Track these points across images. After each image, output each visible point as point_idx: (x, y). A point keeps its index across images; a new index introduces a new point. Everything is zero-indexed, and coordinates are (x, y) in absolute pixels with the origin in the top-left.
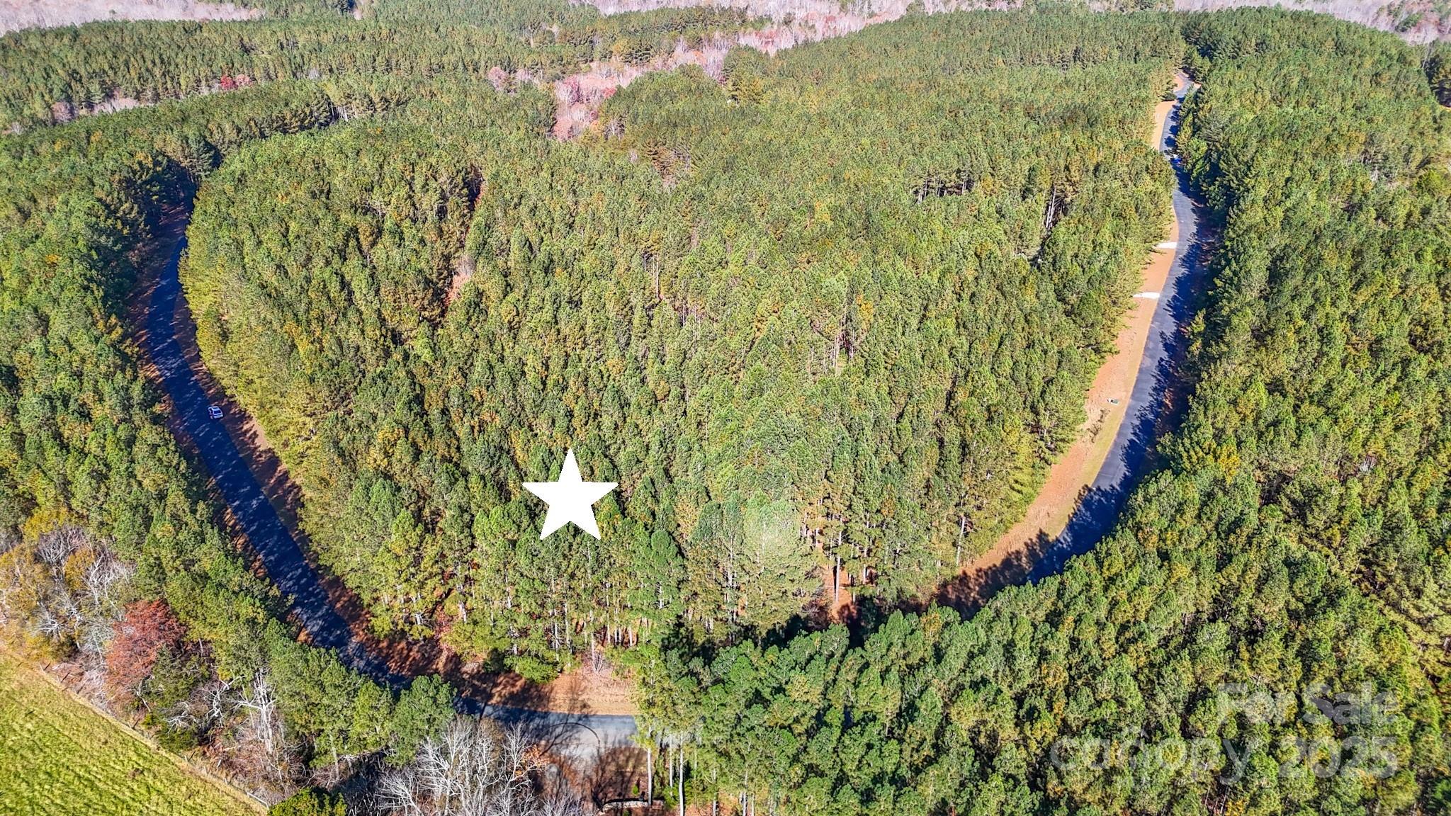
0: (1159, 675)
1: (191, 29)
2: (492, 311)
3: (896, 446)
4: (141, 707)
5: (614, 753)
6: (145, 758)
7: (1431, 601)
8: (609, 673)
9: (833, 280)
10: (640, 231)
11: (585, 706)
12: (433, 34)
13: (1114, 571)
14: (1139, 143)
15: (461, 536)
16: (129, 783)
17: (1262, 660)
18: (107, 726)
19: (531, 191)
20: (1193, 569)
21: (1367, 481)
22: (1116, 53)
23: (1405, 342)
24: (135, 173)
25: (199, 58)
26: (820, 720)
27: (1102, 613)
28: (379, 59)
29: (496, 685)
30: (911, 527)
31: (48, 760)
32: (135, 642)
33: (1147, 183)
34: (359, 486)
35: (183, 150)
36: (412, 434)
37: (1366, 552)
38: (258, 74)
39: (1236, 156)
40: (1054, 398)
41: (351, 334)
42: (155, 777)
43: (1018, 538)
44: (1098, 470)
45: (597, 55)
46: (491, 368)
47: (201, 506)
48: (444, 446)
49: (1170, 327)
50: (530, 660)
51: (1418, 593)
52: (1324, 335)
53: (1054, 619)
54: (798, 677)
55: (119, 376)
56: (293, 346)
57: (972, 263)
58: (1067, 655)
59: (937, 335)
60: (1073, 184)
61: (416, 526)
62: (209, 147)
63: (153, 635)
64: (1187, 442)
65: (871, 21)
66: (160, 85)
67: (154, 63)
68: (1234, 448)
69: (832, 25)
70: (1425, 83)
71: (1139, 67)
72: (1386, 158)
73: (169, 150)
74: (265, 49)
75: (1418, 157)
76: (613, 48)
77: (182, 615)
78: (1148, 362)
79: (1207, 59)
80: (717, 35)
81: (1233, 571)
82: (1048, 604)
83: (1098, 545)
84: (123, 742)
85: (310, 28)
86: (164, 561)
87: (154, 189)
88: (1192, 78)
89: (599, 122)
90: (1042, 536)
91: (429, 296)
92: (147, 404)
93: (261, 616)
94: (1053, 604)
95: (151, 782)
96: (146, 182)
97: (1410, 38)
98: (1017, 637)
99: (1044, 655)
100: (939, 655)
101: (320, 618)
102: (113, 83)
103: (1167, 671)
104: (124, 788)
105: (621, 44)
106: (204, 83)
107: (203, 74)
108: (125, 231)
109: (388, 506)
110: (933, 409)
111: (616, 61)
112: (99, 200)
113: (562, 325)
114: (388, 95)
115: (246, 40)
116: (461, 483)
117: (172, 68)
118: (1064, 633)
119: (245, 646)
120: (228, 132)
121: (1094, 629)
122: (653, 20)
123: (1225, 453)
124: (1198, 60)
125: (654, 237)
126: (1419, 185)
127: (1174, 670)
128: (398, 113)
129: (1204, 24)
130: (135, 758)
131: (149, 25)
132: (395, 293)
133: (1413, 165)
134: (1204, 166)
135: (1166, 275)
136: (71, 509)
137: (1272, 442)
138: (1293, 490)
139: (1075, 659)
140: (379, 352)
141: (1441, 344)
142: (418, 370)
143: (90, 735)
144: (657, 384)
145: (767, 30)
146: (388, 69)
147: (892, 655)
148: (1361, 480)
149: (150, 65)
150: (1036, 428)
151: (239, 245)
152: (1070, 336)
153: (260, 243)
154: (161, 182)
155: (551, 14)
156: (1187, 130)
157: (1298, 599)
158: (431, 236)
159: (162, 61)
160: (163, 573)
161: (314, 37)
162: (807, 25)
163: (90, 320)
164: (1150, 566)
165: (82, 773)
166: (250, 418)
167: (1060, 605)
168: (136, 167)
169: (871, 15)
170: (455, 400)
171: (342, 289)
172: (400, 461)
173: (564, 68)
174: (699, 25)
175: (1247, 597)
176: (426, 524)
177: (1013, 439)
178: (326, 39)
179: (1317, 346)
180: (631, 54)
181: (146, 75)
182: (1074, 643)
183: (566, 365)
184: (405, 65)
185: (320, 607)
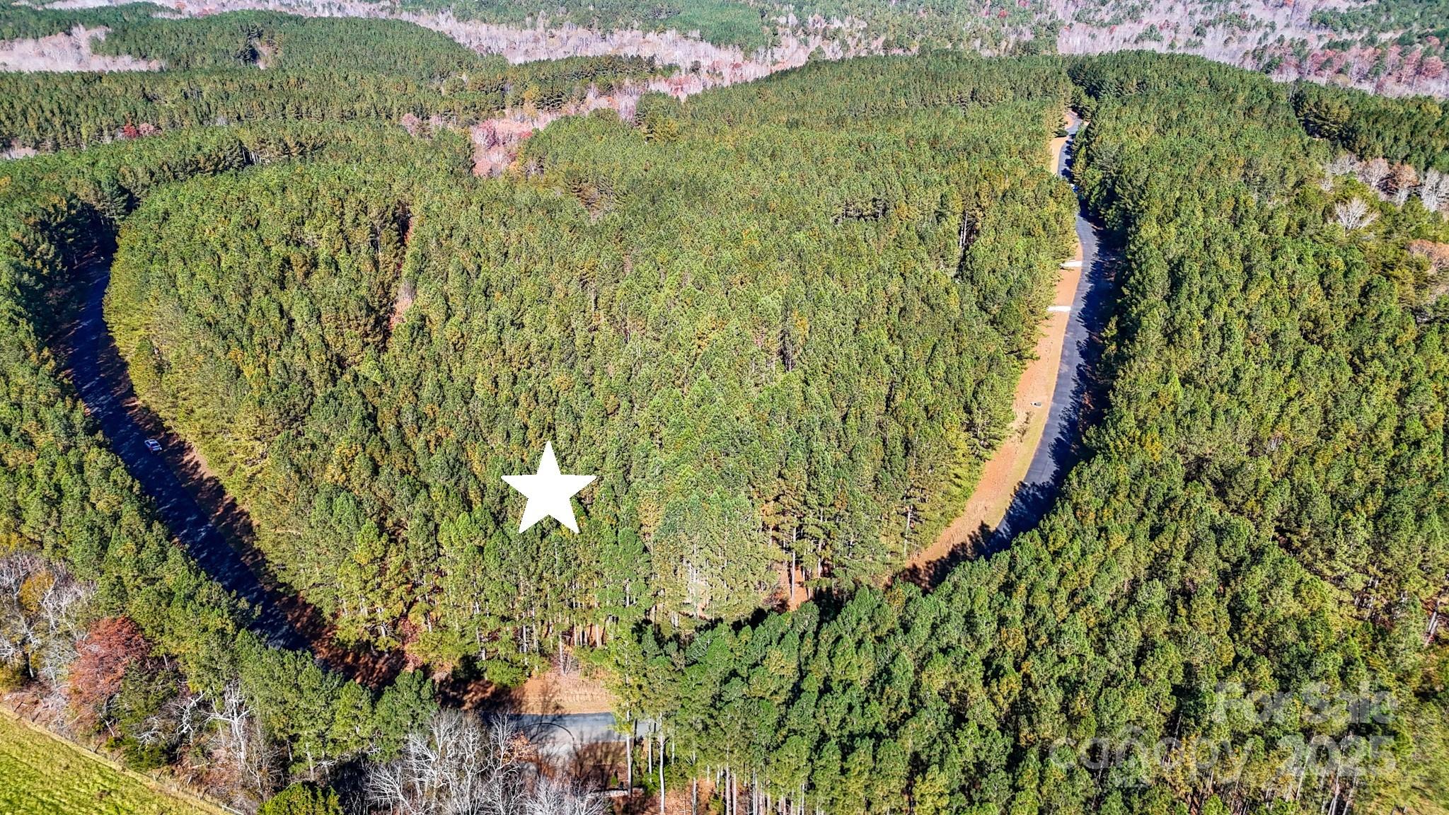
0: (1109, 633)
1: (91, 79)
2: (435, 335)
3: (843, 445)
4: (102, 731)
5: (591, 748)
6: (111, 780)
7: (1343, 561)
8: (577, 676)
9: (768, 298)
10: (576, 259)
11: (558, 707)
12: (343, 83)
13: (1059, 544)
14: (1042, 170)
15: (427, 545)
16: (96, 805)
17: (1198, 614)
18: (68, 752)
19: (462, 223)
20: (1128, 539)
21: (1275, 457)
22: (1010, 94)
23: (1297, 335)
24: (49, 215)
25: (100, 108)
26: (797, 691)
27: (1053, 582)
28: (288, 107)
29: (467, 692)
30: (864, 519)
31: (8, 788)
32: (102, 659)
33: (1052, 206)
34: (320, 502)
35: (96, 194)
36: (369, 450)
37: (1280, 521)
38: (163, 122)
39: (1130, 181)
40: (986, 397)
41: (296, 358)
42: (123, 797)
43: (961, 531)
44: (1028, 467)
45: (509, 103)
46: (441, 387)
47: (157, 526)
48: (401, 460)
49: (1083, 335)
50: (499, 663)
51: (1331, 554)
52: (1225, 332)
53: (1008, 588)
54: (775, 653)
55: (60, 404)
56: (239, 372)
57: (897, 279)
58: (1023, 621)
59: (872, 344)
60: (983, 210)
61: (380, 536)
62: (123, 191)
63: (120, 651)
64: (1112, 432)
65: (775, 69)
66: (60, 135)
67: (52, 112)
68: (1156, 434)
69: (738, 72)
70: (1292, 115)
71: (1033, 104)
72: (1264, 180)
73: (81, 194)
74: (168, 99)
75: (1292, 180)
76: (525, 95)
77: (148, 631)
78: (1066, 368)
79: (1093, 98)
80: (627, 82)
81: (1165, 540)
82: (1001, 578)
83: (1041, 522)
84: (86, 765)
85: (216, 78)
86: (125, 580)
87: (70, 232)
88: (1081, 116)
89: (517, 163)
90: (983, 527)
91: (372, 321)
92: (90, 431)
93: (230, 627)
94: (1006, 577)
95: (119, 803)
96: (61, 225)
97: (1276, 78)
98: (976, 608)
99: (1002, 621)
100: (906, 628)
101: (280, 638)
102: (11, 134)
103: (1116, 628)
104: (91, 810)
105: (533, 90)
106: (106, 132)
107: (105, 123)
108: (45, 271)
109: (352, 517)
110: (874, 411)
111: (529, 107)
112: (16, 241)
113: (506, 345)
114: (303, 140)
115: (148, 90)
116: (423, 492)
117: (72, 118)
118: (1018, 600)
119: (216, 657)
120: (140, 175)
121: (1047, 595)
122: (563, 68)
123: (1149, 440)
124: (1086, 100)
125: (588, 265)
126: (1297, 202)
127: (1123, 627)
128: (316, 157)
129: (1088, 66)
130: (100, 780)
131: (45, 76)
132: (337, 319)
133: (1289, 186)
134: (1100, 192)
135: (1074, 291)
136: (21, 535)
137: (1188, 427)
138: (1213, 470)
139: (1031, 623)
140: (325, 376)
141: (1331, 337)
142: (369, 391)
143: (50, 761)
144: (606, 398)
145: (675, 76)
146: (299, 116)
147: (862, 628)
148: (1270, 456)
149: (49, 115)
150: (970, 427)
151: (173, 279)
152: (995, 343)
153: (193, 275)
154: (76, 225)
155: (460, 63)
156: (1081, 161)
157: (1225, 560)
158: (367, 267)
159: (61, 111)
160: (125, 591)
161: (219, 86)
162: (714, 71)
163: (22, 353)
164: (1089, 538)
165: (44, 798)
166: (190, 449)
167: (1013, 576)
168: (51, 210)
169: (775, 63)
170: (408, 417)
171: (282, 317)
172: (359, 475)
173: (477, 114)
174: (609, 73)
175: (1178, 561)
176: (391, 534)
177: (951, 436)
178: (230, 87)
179: (1219, 342)
180: (542, 101)
181: (45, 125)
182: (1029, 609)
183: (514, 383)
184: (317, 112)
185: (280, 627)
